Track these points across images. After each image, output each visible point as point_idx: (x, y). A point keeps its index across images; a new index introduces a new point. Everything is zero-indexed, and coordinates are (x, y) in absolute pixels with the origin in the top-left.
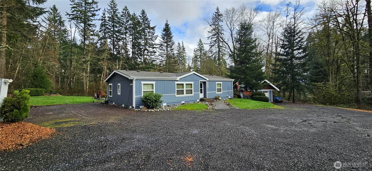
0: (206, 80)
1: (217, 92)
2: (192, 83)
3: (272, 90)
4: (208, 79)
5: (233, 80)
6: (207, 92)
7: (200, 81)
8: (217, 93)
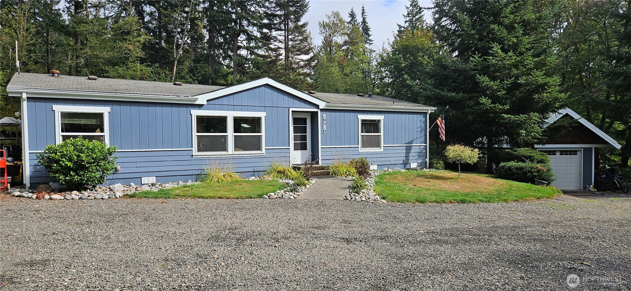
0: (317, 106)
1: (363, 146)
2: (261, 114)
3: (593, 146)
4: (322, 105)
5: (430, 109)
6: (320, 146)
7: (291, 110)
8: (362, 150)
